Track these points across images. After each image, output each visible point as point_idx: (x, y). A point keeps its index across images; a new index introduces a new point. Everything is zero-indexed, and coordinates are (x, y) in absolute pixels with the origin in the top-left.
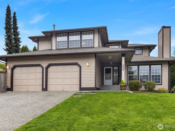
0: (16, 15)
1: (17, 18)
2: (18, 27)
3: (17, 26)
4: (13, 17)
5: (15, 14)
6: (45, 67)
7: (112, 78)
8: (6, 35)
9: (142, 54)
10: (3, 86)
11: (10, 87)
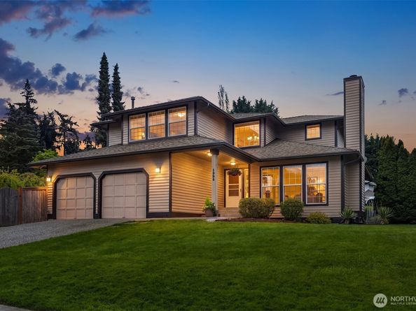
0: (118, 71)
1: (120, 75)
2: (122, 93)
3: (121, 90)
4: (114, 74)
5: (116, 68)
6: (97, 178)
7: (240, 193)
8: (100, 111)
9: (321, 138)
10: (40, 210)
11: (51, 213)
